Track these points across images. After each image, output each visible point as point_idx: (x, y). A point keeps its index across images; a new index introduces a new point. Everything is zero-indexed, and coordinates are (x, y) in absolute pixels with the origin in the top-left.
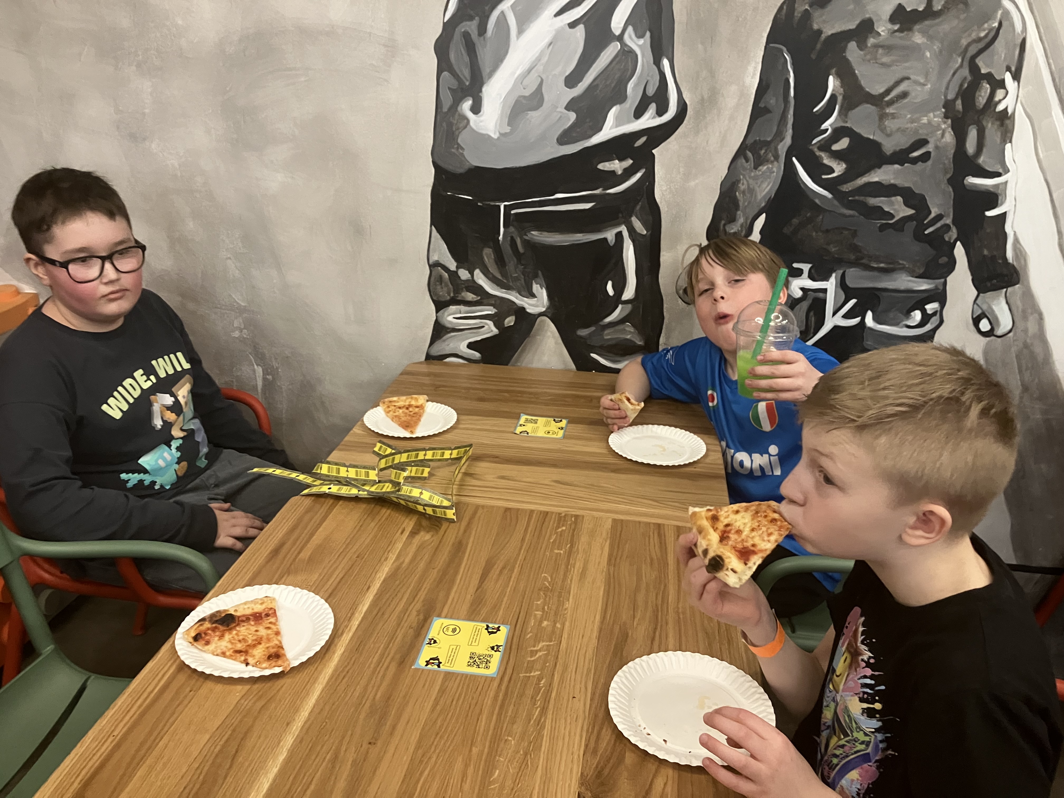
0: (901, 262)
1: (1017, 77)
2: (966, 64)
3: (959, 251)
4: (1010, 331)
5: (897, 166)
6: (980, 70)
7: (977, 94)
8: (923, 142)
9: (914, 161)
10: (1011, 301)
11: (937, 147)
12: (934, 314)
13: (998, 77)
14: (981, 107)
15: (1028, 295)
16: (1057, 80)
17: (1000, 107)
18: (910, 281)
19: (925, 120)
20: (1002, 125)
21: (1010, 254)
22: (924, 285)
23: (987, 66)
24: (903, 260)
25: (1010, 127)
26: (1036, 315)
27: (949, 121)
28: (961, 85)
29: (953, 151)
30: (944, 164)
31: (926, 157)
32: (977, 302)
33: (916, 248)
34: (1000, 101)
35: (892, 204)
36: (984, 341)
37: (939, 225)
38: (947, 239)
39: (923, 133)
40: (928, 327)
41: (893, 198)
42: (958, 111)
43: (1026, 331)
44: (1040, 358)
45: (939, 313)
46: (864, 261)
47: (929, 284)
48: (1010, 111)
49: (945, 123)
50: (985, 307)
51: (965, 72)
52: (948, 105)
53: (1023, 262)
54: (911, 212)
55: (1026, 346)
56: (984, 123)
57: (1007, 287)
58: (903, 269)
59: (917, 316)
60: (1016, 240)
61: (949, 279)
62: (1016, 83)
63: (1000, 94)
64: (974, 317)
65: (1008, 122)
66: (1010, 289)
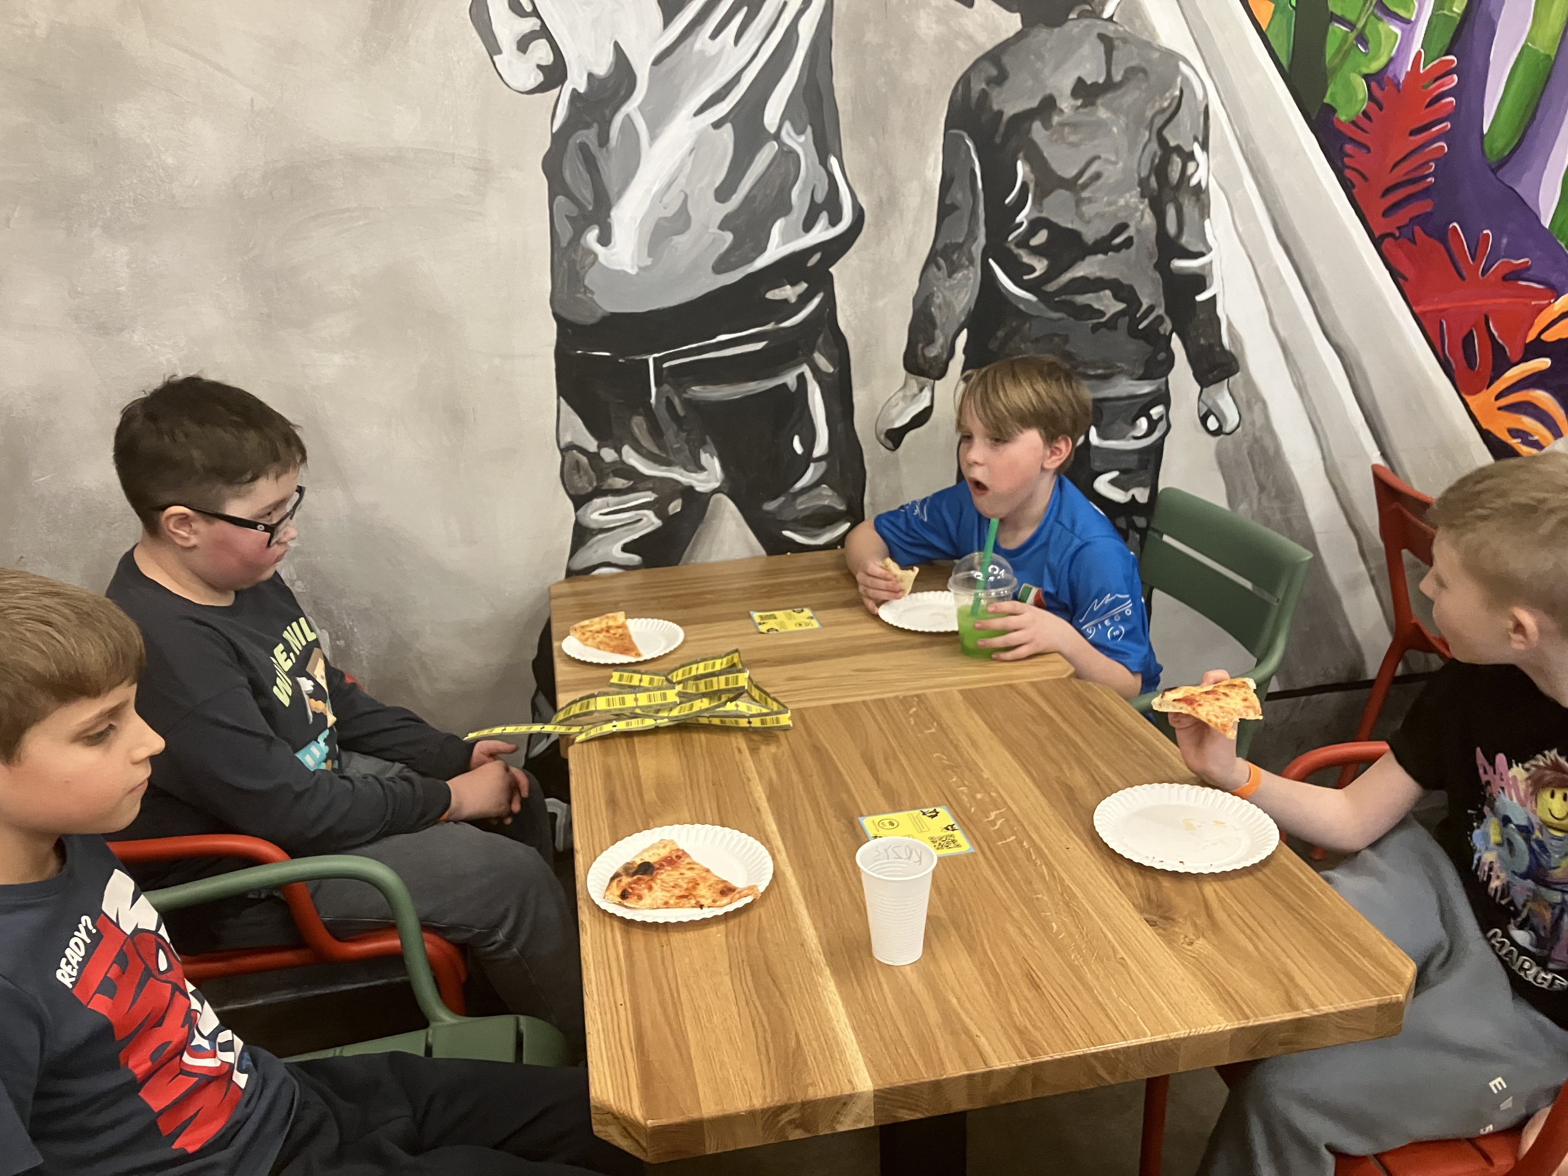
0: (1119, 364)
1: (1205, 146)
2: (1154, 137)
3: (1176, 343)
4: (1238, 426)
5: (1100, 257)
6: (1168, 143)
7: (1170, 169)
8: (1122, 227)
9: (1118, 248)
10: (1235, 393)
11: (1138, 231)
12: (1161, 419)
13: (1187, 149)
14: (1175, 182)
15: (1249, 383)
16: (1244, 147)
17: (1194, 182)
18: (1130, 385)
19: (1122, 202)
20: (1198, 200)
21: (1225, 340)
22: (1146, 388)
23: (1175, 138)
24: (1120, 361)
25: (1206, 202)
26: (1260, 405)
27: (1146, 201)
28: (1153, 161)
29: (1155, 233)
30: (1148, 248)
31: (1128, 243)
32: (1203, 397)
33: (1133, 346)
34: (1192, 175)
35: (1099, 299)
36: (1214, 440)
37: (1152, 317)
38: (1162, 331)
39: (1122, 217)
40: (1156, 435)
41: (1102, 293)
42: (1154, 190)
43: (1253, 424)
44: (1271, 451)
45: (1165, 417)
46: (1080, 369)
47: (1151, 385)
48: (1203, 185)
49: (1142, 203)
50: (1210, 403)
51: (1154, 146)
52: (1143, 183)
53: (1239, 348)
54: (1121, 306)
55: (1256, 440)
56: (1181, 200)
57: (1228, 377)
58: (1122, 372)
59: (1143, 423)
60: (1230, 325)
61: (1170, 377)
62: (1205, 154)
63: (1191, 167)
64: (1201, 415)
65: (1203, 196)
66: (1231, 379)
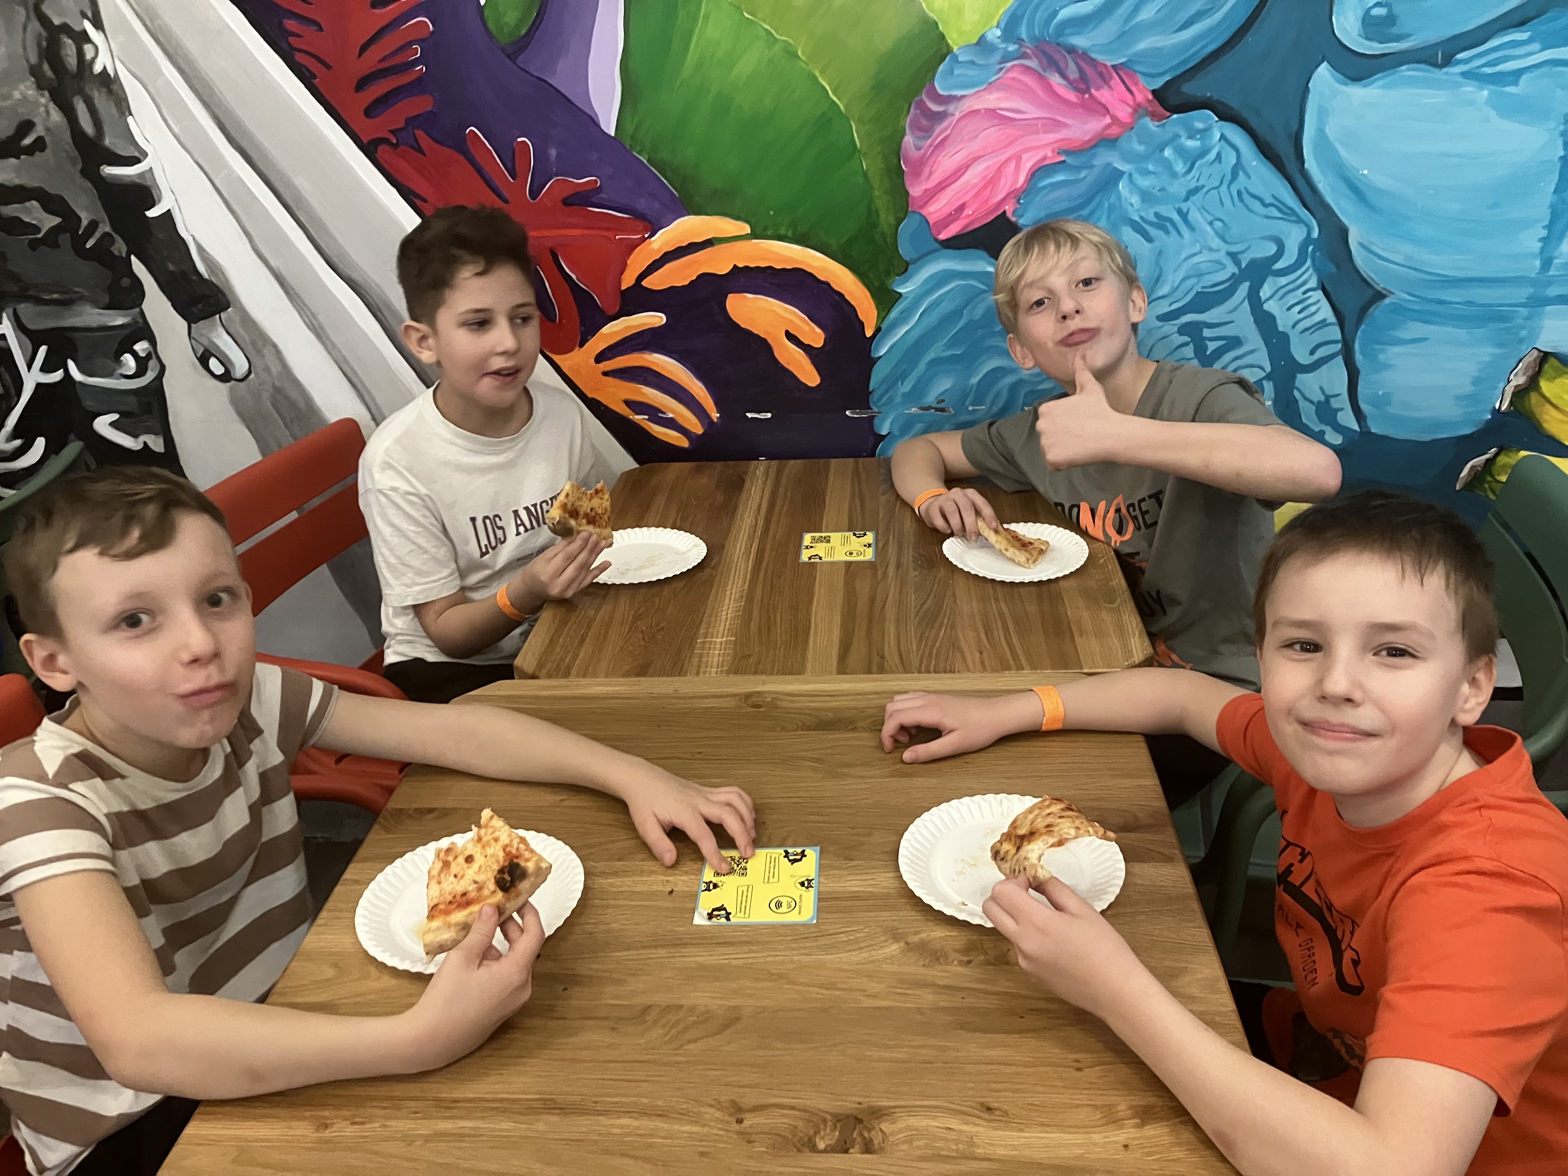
0: (76, 289)
1: (98, 24)
2: (32, 15)
4: (250, 372)
5: (13, 161)
6: (52, 23)
7: (63, 53)
8: (26, 126)
9: (30, 151)
10: (231, 331)
11: (48, 130)
12: (149, 356)
13: (77, 28)
14: (75, 68)
15: (248, 321)
16: (149, 24)
17: (98, 68)
18: (100, 314)
19: (17, 95)
20: (110, 92)
21: (201, 267)
22: (119, 319)
23: (60, 15)
24: (78, 286)
25: (120, 93)
26: (269, 347)
27: (46, 93)
28: (39, 45)
29: (68, 133)
30: (66, 151)
31: (40, 145)
32: (193, 335)
33: (86, 268)
34: (94, 59)
35: (29, 211)
37: (97, 235)
38: (117, 253)
39: (23, 113)
40: (150, 376)
41: (27, 204)
42: (50, 79)
43: (267, 370)
44: (302, 405)
45: (153, 353)
46: (30, 293)
47: (123, 316)
48: (111, 72)
49: (42, 96)
50: (206, 343)
51: (35, 26)
52: (35, 71)
53: (222, 278)
54: (58, 220)
55: (278, 390)
56: (89, 93)
57: (219, 312)
58: (82, 298)
59: (128, 359)
60: (201, 249)
61: (144, 306)
62: (102, 34)
63: (88, 50)
64: (198, 356)
65: (114, 87)
66: (222, 315)
